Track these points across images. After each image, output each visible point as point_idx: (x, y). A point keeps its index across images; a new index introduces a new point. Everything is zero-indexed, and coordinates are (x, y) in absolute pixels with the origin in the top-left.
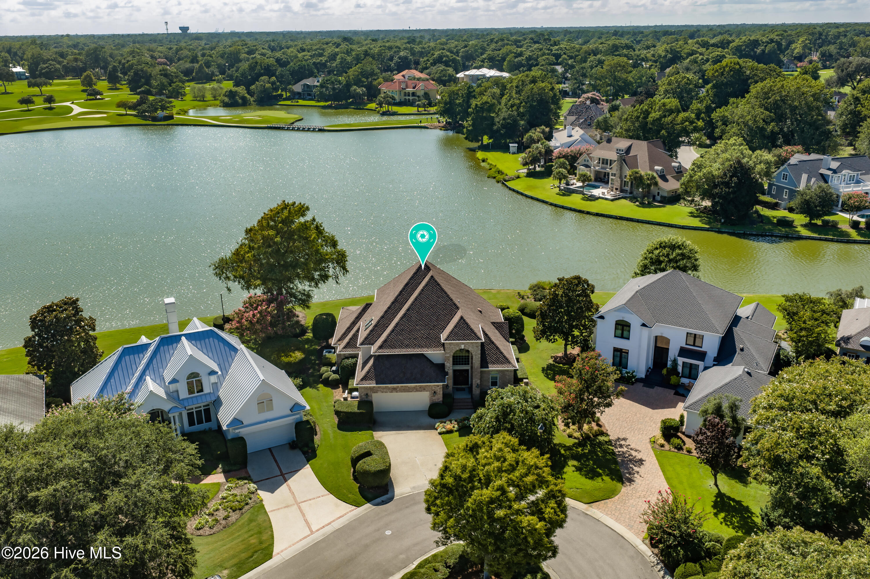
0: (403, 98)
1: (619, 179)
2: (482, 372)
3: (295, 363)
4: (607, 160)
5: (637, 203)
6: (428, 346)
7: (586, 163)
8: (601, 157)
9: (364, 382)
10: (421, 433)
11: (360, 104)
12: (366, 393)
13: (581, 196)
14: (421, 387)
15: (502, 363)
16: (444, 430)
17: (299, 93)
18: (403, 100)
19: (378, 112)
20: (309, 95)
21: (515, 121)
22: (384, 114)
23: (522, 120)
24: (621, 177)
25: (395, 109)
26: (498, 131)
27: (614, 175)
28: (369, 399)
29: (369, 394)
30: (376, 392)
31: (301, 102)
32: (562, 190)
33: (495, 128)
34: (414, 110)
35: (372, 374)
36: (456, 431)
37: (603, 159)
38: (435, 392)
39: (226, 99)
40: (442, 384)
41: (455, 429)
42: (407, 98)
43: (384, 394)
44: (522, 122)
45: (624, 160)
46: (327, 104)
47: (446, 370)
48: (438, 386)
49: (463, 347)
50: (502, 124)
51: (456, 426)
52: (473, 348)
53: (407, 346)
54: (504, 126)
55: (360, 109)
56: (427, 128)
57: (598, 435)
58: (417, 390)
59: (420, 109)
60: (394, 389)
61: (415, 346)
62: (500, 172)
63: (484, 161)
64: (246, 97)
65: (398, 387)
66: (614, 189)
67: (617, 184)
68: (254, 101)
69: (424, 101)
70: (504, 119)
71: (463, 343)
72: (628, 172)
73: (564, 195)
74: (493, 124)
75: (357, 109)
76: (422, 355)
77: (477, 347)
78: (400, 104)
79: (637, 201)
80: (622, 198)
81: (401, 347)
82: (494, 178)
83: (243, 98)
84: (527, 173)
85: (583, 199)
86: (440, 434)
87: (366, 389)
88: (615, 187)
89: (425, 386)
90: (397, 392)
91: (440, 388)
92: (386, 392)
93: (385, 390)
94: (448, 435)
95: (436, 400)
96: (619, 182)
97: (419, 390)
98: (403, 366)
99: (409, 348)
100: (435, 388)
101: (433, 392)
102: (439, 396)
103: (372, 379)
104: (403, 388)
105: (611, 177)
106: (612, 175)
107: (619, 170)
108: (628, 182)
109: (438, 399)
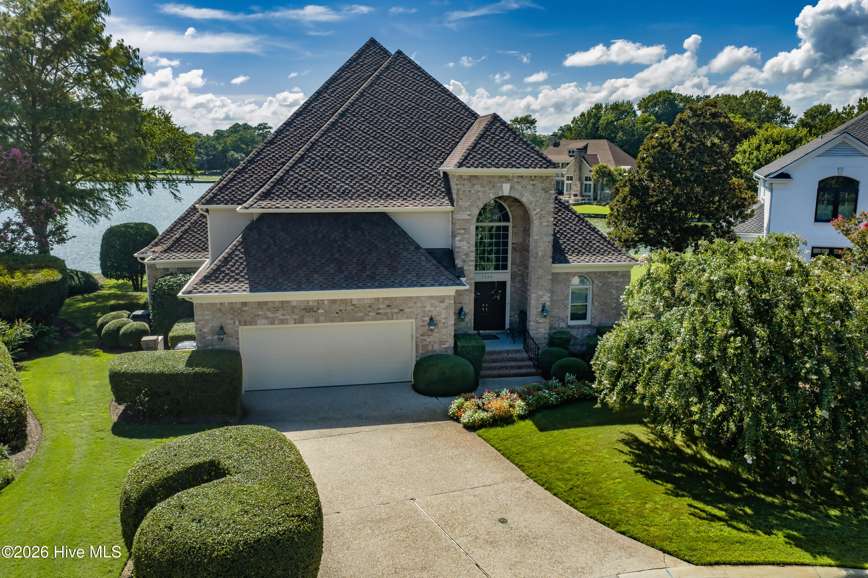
1: (578, 182)
6: (404, 191)
9: (211, 286)
10: (408, 427)
12: (216, 323)
14: (390, 303)
15: (601, 252)
16: (483, 415)
24: (580, 179)
27: (570, 178)
28: (230, 343)
29: (228, 329)
30: (252, 322)
36: (522, 418)
38: (432, 320)
40: (453, 290)
41: (518, 411)
43: (277, 327)
45: (584, 158)
47: (459, 263)
48: (442, 299)
49: (506, 190)
51: (520, 403)
52: (533, 193)
53: (344, 195)
58: (379, 315)
60: (309, 311)
61: (367, 194)
65: (321, 303)
66: (572, 196)
67: (576, 189)
71: (507, 179)
72: (591, 170)
77: (545, 190)
80: (587, 203)
81: (325, 196)
86: (471, 427)
87: (220, 310)
88: (573, 193)
89: (404, 298)
90: (317, 321)
91: (447, 308)
92: (282, 322)
93: (279, 315)
94: (499, 429)
95: (436, 347)
96: (579, 185)
97: (386, 314)
98: (335, 245)
99: (351, 198)
100: (432, 305)
101: (427, 319)
102: (444, 331)
103: (236, 280)
104: (336, 307)
105: (566, 182)
106: (568, 180)
107: (578, 171)
108: (590, 185)
109: (441, 343)
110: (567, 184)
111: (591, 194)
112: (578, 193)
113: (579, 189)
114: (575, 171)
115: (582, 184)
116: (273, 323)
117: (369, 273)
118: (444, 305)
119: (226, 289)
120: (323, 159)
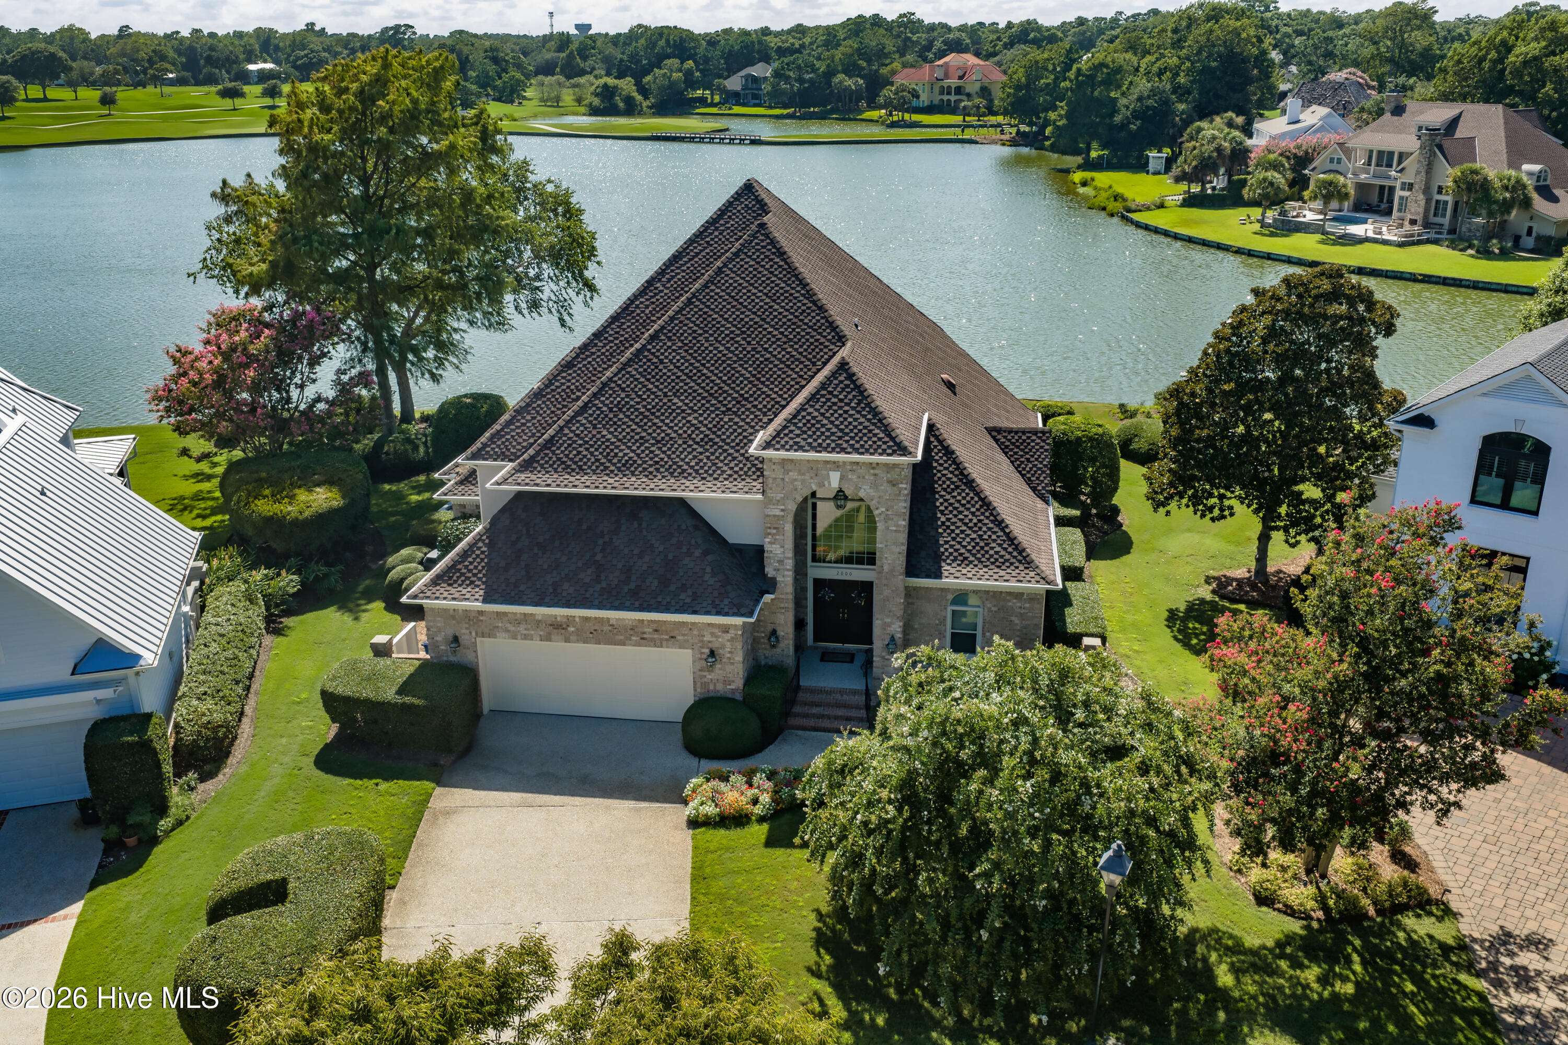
0: (937, 99)
1: (1421, 198)
2: (910, 593)
3: (295, 523)
4: (1391, 154)
5: (1470, 252)
6: (702, 473)
7: (1334, 166)
8: (1376, 147)
9: (442, 589)
10: (622, 808)
11: (850, 111)
12: (450, 632)
13: (1318, 237)
14: (658, 628)
15: (998, 563)
16: (710, 809)
17: (736, 95)
18: (936, 102)
19: (883, 123)
20: (755, 97)
21: (1166, 103)
22: (893, 125)
23: (1181, 101)
24: (1427, 190)
25: (916, 117)
26: (1124, 126)
27: (1410, 187)
28: (465, 656)
29: (465, 639)
30: (490, 634)
31: (737, 109)
32: (1269, 226)
33: (1118, 119)
34: (957, 119)
35: (478, 565)
36: (761, 819)
37: (1381, 153)
38: (712, 653)
39: (596, 101)
40: (738, 621)
41: (758, 810)
42: (945, 98)
43: (520, 642)
44: (1182, 107)
45: (1440, 147)
46: (785, 112)
48: (726, 629)
49: (834, 480)
50: (1135, 111)
51: (765, 798)
52: (875, 486)
53: (627, 468)
54: (1136, 115)
55: (850, 120)
56: (976, 142)
57: (1402, 908)
58: (644, 640)
59: (967, 118)
60: (558, 628)
61: (656, 469)
62: (1116, 197)
63: (1084, 184)
64: (633, 98)
65: (570, 620)
66: (1407, 223)
67: (1416, 208)
68: (648, 107)
69: (977, 101)
70: (1140, 99)
71: (836, 465)
72: (1448, 175)
73: (1272, 235)
74: (1115, 111)
75: (843, 119)
76: (682, 502)
77: (893, 483)
78: (930, 109)
79: (1471, 246)
80: (1428, 241)
81: (601, 468)
82: (1104, 209)
83: (629, 100)
84: (1184, 199)
85: (1322, 242)
86: (693, 823)
87: (453, 617)
88: (1409, 216)
89: (675, 623)
90: (567, 640)
91: (732, 640)
92: (526, 637)
93: (522, 629)
94: (722, 832)
95: (720, 687)
96: (1423, 203)
97: (653, 640)
98: (600, 542)
99: (633, 474)
100: (712, 634)
101: (707, 651)
102: (729, 668)
103: (472, 582)
104: (590, 626)
105: (1399, 193)
106: (1403, 189)
107: (1423, 174)
108: (1446, 203)
109: (727, 682)
110: (1401, 198)
111: (1446, 221)
112: (1419, 218)
113: (1421, 210)
114: (1418, 173)
115: (1428, 200)
116: (514, 637)
117: (632, 586)
118: (728, 636)
119: (457, 595)
120: (611, 410)
